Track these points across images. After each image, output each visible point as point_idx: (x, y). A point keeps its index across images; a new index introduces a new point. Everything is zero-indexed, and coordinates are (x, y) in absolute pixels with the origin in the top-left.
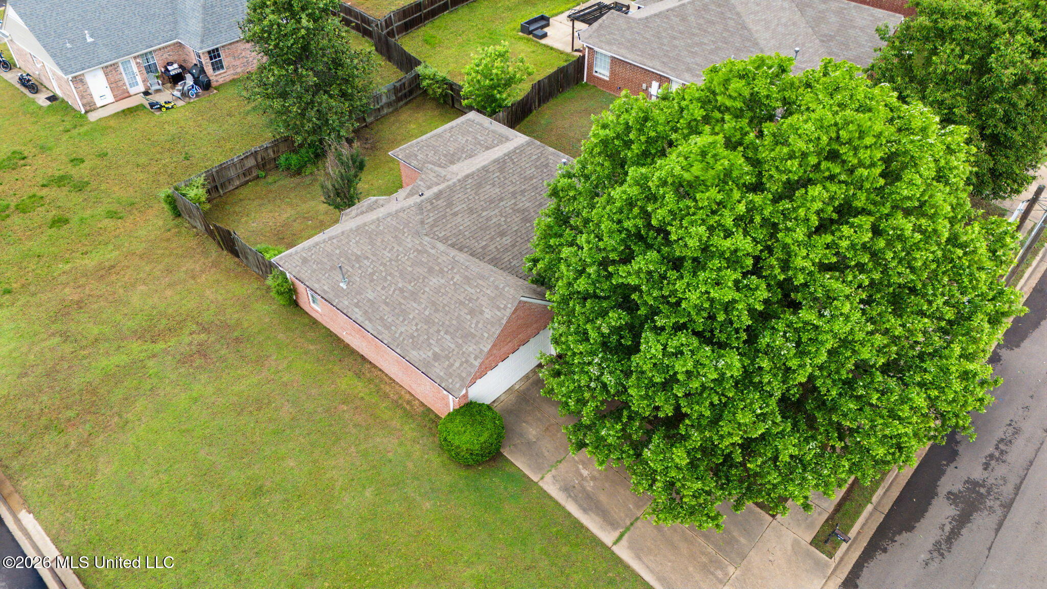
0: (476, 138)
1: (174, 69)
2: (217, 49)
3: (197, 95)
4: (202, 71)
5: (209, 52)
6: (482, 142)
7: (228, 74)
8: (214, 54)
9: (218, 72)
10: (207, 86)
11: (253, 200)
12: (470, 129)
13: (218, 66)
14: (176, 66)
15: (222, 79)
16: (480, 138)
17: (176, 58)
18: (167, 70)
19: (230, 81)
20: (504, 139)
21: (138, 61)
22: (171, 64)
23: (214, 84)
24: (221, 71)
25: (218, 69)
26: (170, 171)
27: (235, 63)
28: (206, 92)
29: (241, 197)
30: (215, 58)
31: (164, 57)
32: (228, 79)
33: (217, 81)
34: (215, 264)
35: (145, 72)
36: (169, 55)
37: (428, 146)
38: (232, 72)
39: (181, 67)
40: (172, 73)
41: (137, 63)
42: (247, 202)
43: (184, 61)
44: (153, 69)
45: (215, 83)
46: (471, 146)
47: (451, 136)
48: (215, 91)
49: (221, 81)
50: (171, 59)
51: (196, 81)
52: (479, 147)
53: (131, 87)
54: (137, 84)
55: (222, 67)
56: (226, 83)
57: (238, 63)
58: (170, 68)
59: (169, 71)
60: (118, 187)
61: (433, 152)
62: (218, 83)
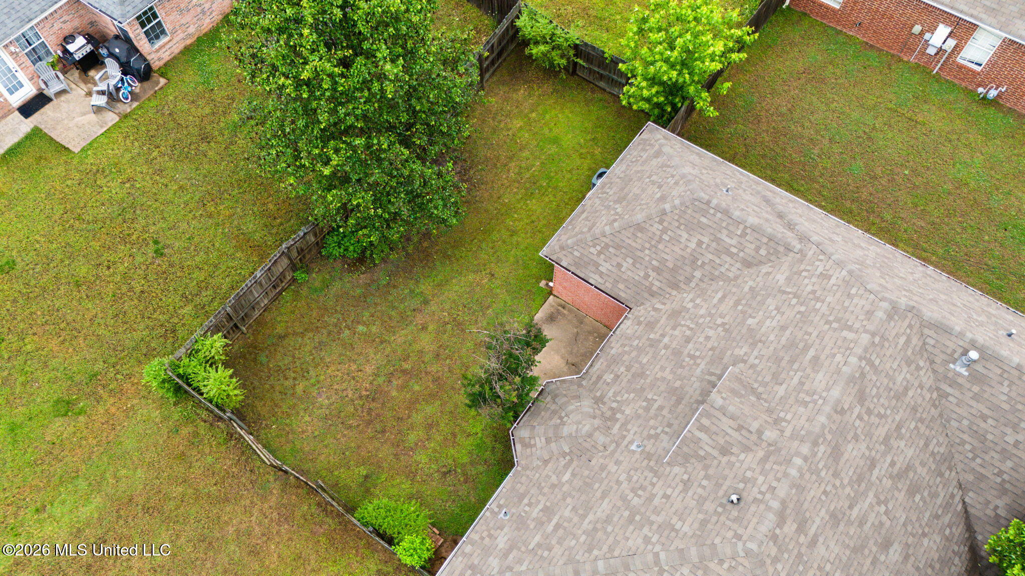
0: (717, 240)
1: (79, 47)
2: (151, 9)
3: (134, 96)
4: (133, 49)
5: (138, 18)
6: (734, 250)
7: (174, 41)
8: (147, 18)
9: (158, 44)
10: (145, 74)
11: (302, 335)
12: (704, 220)
13: (155, 34)
14: (80, 41)
15: (168, 53)
16: (728, 240)
17: (76, 23)
18: (66, 51)
19: (181, 52)
20: (781, 249)
21: (12, 49)
22: (69, 38)
23: (156, 65)
24: (164, 40)
25: (157, 37)
26: (138, 289)
27: (183, 21)
28: (146, 84)
29: (280, 329)
30: (149, 21)
31: (57, 26)
32: (177, 49)
33: (159, 59)
34: (285, 517)
35: (29, 63)
36: (64, 22)
37: (618, 247)
38: (182, 36)
39: (90, 39)
40: (78, 56)
41: (12, 54)
42: (290, 341)
43: (92, 23)
44: (42, 52)
45: (157, 63)
46: (710, 256)
47: (664, 231)
48: (163, 81)
49: (166, 56)
50: (68, 29)
51: (126, 69)
52: (728, 259)
53: (11, 93)
54: (22, 86)
55: (163, 32)
56: (175, 58)
57: (187, 18)
58: (71, 48)
59: (71, 54)
60: (56, 341)
61: (630, 261)
62: (161, 63)
